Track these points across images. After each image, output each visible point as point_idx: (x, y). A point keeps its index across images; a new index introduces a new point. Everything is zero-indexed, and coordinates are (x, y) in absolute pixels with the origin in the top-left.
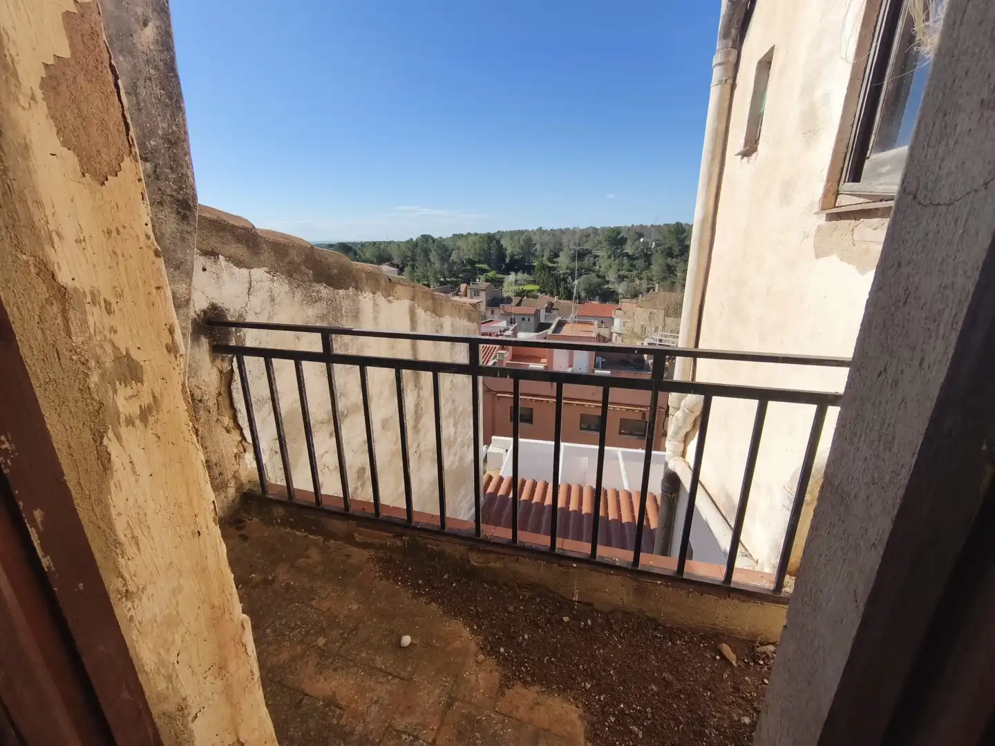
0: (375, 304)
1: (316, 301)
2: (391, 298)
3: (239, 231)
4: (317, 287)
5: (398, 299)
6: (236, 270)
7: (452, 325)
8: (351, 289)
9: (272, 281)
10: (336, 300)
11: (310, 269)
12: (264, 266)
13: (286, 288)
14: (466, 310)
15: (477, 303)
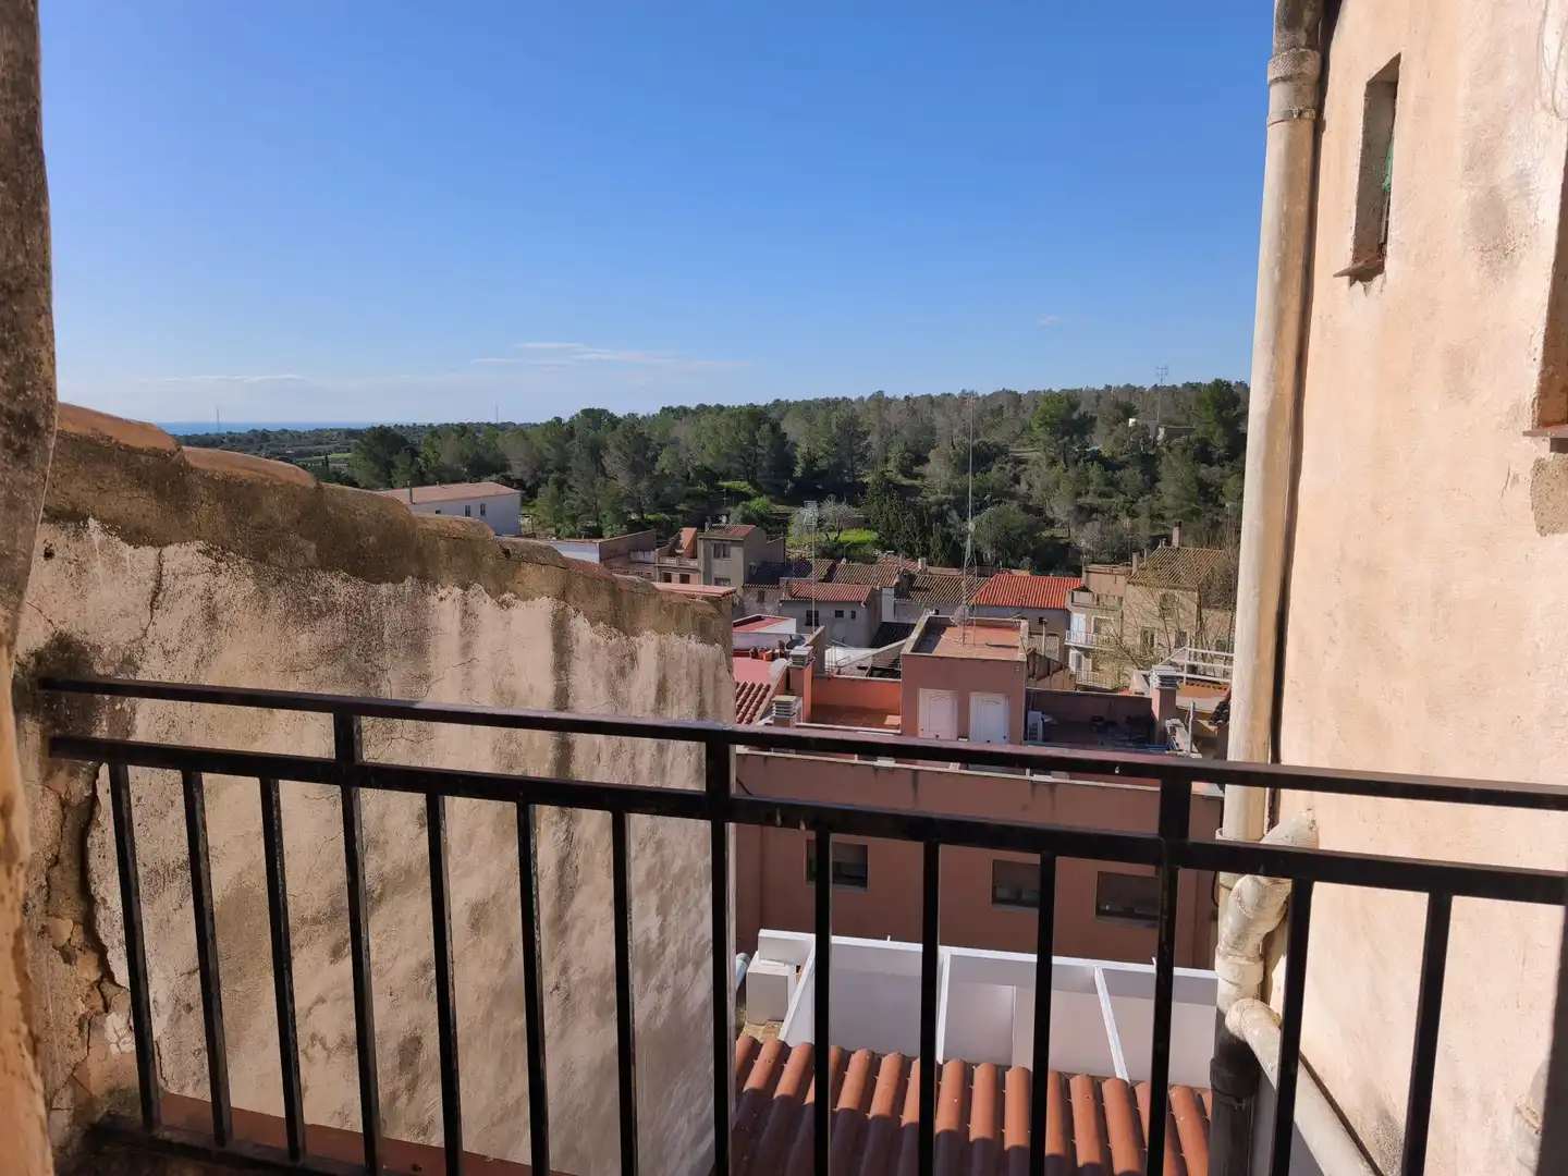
0: (467, 613)
1: (321, 614)
2: (507, 596)
3: (143, 458)
4: (326, 580)
5: (526, 598)
6: (127, 550)
7: (661, 652)
8: (409, 581)
9: (215, 571)
10: (369, 610)
11: (309, 538)
12: (199, 538)
13: (249, 586)
14: (695, 614)
15: (723, 596)
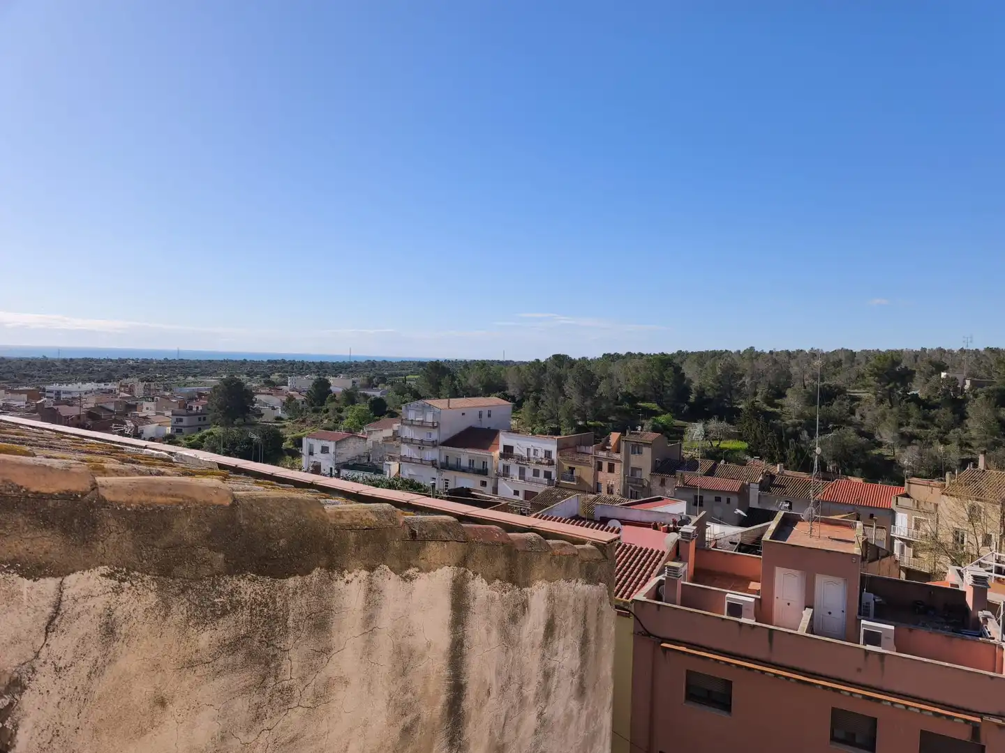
0: (372, 591)
1: (225, 613)
2: (411, 571)
3: (51, 503)
4: (230, 583)
5: (428, 570)
6: (25, 584)
7: (551, 597)
8: (316, 572)
9: (117, 591)
10: (274, 602)
11: (218, 550)
12: (102, 564)
13: (152, 598)
14: (583, 562)
15: (609, 543)
